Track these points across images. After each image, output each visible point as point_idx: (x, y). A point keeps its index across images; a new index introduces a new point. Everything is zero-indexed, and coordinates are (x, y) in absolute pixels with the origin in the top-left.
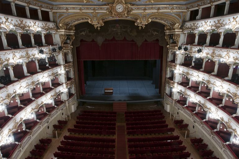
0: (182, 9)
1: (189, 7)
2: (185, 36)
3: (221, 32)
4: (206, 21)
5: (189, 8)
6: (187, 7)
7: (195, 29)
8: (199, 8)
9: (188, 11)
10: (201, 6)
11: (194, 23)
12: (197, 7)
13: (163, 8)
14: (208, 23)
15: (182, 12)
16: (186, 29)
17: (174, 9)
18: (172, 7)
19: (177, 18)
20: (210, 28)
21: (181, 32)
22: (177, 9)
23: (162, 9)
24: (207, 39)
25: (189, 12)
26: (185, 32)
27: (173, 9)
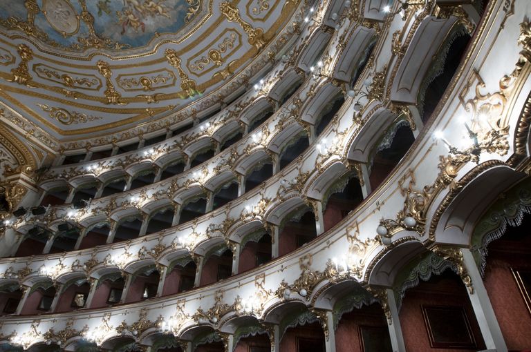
0: (50, 147)
1: (66, 147)
2: (41, 196)
3: (128, 175)
4: (102, 163)
5: (65, 150)
6: (61, 147)
7: (72, 176)
8: (88, 151)
9: (61, 154)
10: (94, 146)
11: (73, 167)
12: (83, 148)
13: (11, 117)
14: (104, 165)
15: (48, 151)
16: (49, 178)
17: (34, 135)
18: (31, 128)
19: (32, 155)
20: (109, 170)
21: (32, 185)
22: (41, 141)
23: (9, 118)
24: (97, 193)
25: (64, 157)
26: (42, 187)
27: (31, 132)
